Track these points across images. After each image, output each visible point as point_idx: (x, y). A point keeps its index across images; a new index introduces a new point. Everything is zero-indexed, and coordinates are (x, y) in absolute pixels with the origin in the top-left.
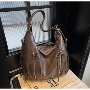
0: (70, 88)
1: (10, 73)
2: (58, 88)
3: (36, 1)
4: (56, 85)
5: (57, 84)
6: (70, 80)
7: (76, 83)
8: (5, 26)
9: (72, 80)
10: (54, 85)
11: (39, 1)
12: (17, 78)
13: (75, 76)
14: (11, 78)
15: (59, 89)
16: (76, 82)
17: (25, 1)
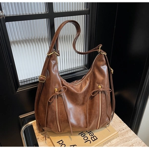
0: (116, 145)
1: (22, 118)
2: (96, 145)
3: (66, 1)
4: (94, 140)
5: (96, 138)
6: (116, 132)
7: (127, 138)
8: (14, 42)
9: (119, 133)
10: (89, 139)
11: (71, 2)
12: (31, 126)
13: (125, 126)
14: (23, 125)
15: (97, 147)
16: (127, 136)
17: (46, 2)
